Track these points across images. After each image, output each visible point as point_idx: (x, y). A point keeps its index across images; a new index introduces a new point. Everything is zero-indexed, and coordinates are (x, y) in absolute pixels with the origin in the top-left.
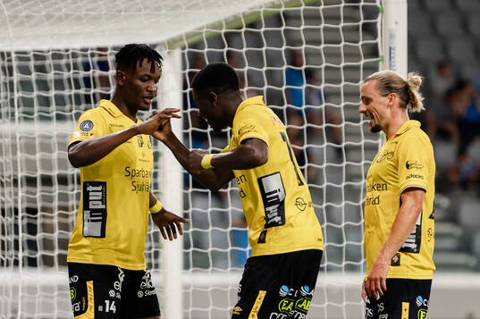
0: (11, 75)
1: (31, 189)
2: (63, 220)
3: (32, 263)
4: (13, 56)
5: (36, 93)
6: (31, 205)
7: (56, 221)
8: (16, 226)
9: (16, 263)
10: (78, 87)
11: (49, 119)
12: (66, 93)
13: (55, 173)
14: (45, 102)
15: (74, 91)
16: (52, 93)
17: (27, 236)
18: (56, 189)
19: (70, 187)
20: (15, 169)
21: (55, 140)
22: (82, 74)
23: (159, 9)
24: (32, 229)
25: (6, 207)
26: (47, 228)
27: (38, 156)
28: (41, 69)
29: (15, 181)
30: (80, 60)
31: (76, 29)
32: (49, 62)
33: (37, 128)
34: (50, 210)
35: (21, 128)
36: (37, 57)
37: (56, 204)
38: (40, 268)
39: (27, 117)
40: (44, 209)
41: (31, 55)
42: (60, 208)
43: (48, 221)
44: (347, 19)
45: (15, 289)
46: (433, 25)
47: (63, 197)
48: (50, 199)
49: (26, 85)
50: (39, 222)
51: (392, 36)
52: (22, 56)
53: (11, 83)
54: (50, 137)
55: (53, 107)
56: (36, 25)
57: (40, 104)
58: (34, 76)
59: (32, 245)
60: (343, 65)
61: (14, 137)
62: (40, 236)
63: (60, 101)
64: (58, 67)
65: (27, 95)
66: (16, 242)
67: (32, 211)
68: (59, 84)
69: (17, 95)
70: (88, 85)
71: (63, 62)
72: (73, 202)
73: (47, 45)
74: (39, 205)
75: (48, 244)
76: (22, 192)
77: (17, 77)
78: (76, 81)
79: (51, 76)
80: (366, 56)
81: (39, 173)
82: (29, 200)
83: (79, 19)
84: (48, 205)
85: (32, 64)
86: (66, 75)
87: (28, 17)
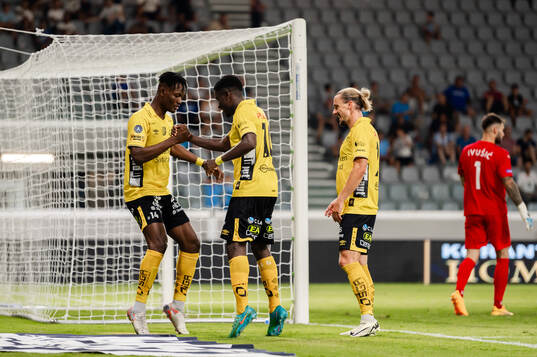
0: (68, 91)
1: (81, 161)
2: (100, 179)
3: (82, 205)
4: (70, 81)
5: (83, 103)
6: (81, 171)
7: (96, 180)
8: (72, 183)
9: (72, 205)
10: (109, 99)
11: (91, 118)
12: (102, 103)
13: (95, 151)
14: (89, 108)
15: (106, 102)
16: (93, 103)
17: (79, 189)
18: (96, 161)
19: (105, 159)
20: (71, 149)
21: (95, 131)
22: (111, 91)
23: (157, 52)
24: (82, 185)
25: (66, 172)
26: (91, 184)
27: (85, 141)
28: (87, 88)
29: (71, 156)
30: (110, 83)
31: (109, 63)
32: (91, 84)
33: (85, 124)
34: (93, 173)
35: (75, 124)
36: (84, 81)
37: (96, 170)
38: (87, 208)
39: (78, 117)
40: (89, 173)
41: (80, 80)
42: (99, 172)
43: (91, 180)
44: (270, 57)
45: (72, 221)
46: (322, 61)
47: (101, 166)
48: (93, 167)
49: (77, 98)
50: (86, 180)
51: (297, 68)
52: (75, 80)
53: (69, 97)
54: (92, 130)
55: (94, 111)
56: (83, 62)
57: (86, 110)
58: (82, 93)
59: (82, 195)
60: (268, 85)
61: (70, 130)
62: (86, 189)
63: (98, 107)
64: (97, 87)
65: (78, 104)
66: (72, 192)
67: (81, 174)
68: (97, 97)
69: (72, 104)
70: (115, 98)
71: (100, 84)
72: (106, 169)
73: (90, 74)
74: (86, 171)
75: (91, 194)
76: (75, 162)
77: (72, 93)
78: (108, 95)
79: (92, 93)
80: (282, 80)
81: (85, 152)
82: (80, 168)
83: (109, 58)
84: (91, 170)
85: (81, 85)
86: (101, 92)
87: (79, 57)
